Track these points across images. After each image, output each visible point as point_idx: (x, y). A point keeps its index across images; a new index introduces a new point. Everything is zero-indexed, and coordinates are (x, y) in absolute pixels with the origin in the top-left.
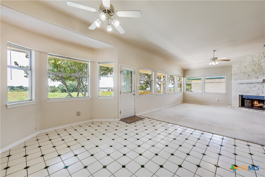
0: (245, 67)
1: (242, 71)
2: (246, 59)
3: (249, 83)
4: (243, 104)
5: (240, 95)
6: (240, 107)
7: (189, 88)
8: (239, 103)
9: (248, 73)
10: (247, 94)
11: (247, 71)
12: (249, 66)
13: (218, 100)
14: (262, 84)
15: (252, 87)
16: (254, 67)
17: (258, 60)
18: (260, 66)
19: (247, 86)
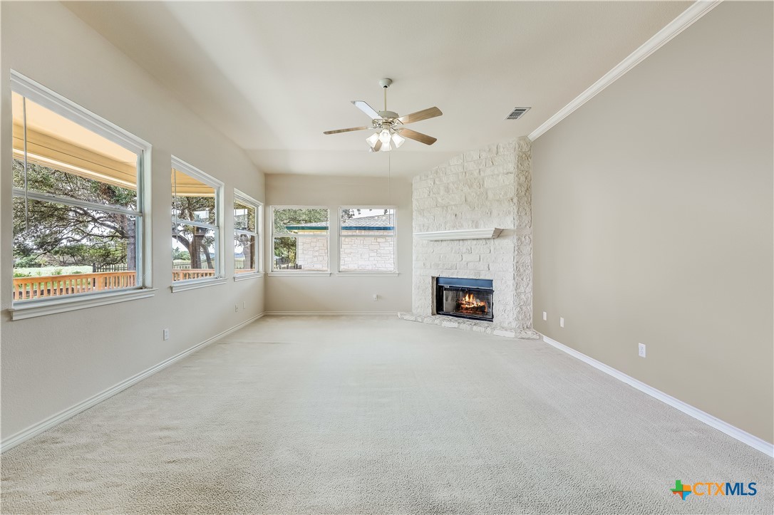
0: (447, 190)
1: (440, 200)
2: (449, 165)
3: (456, 240)
5: (433, 278)
6: (435, 314)
7: (292, 255)
8: (432, 302)
9: (453, 208)
10: (453, 274)
11: (453, 203)
12: (456, 186)
13: (377, 296)
14: (486, 243)
15: (464, 250)
16: (469, 190)
17: (478, 171)
18: (482, 190)
19: (452, 248)
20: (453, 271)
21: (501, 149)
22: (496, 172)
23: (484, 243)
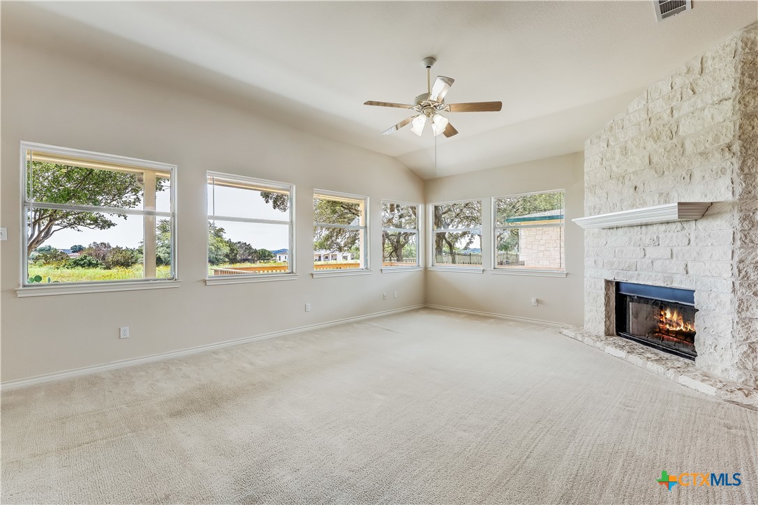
0: (625, 151)
1: (614, 168)
3: (637, 225)
4: (620, 326)
5: (608, 282)
6: (612, 335)
8: (608, 316)
9: (632, 176)
10: (631, 277)
11: (631, 170)
12: (635, 143)
13: (538, 301)
14: (683, 228)
15: (648, 241)
16: (655, 146)
17: (669, 111)
18: (675, 140)
19: (630, 238)
20: (631, 273)
21: (710, 62)
22: (700, 105)
23: (679, 228)
